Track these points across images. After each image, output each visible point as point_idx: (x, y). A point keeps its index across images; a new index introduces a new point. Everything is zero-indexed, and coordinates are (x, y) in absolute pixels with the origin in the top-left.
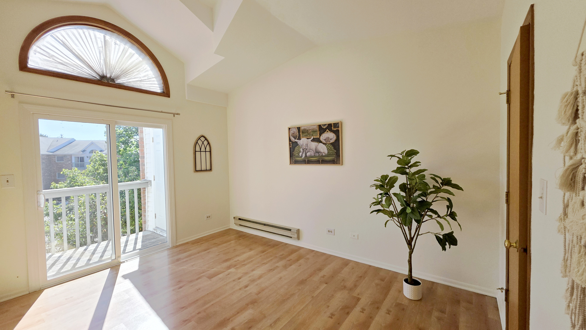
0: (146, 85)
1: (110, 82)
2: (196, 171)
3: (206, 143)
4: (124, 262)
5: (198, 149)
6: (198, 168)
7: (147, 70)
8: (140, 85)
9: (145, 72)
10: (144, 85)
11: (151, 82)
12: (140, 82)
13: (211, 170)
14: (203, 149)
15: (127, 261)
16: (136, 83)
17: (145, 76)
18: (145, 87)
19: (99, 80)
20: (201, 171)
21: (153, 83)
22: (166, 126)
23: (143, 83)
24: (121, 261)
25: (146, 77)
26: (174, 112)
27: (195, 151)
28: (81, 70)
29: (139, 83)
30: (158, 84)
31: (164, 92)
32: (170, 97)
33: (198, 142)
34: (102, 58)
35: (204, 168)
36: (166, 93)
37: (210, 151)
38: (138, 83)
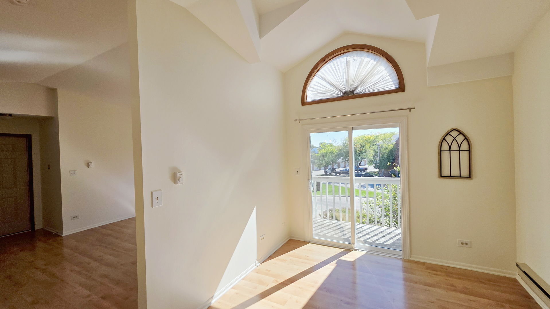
0: (380, 87)
1: (350, 95)
2: (441, 176)
3: (460, 138)
4: (356, 250)
5: (445, 147)
6: (446, 172)
7: (382, 70)
8: (375, 88)
9: (380, 74)
10: (379, 87)
11: (385, 82)
12: (374, 85)
13: (470, 177)
14: (455, 147)
15: (359, 250)
16: (371, 88)
17: (379, 78)
18: (380, 89)
19: (343, 96)
20: (450, 177)
21: (387, 81)
22: (399, 124)
23: (377, 85)
24: (355, 248)
25: (381, 78)
26: (410, 107)
27: (441, 151)
28: (332, 93)
29: (374, 87)
30: (392, 81)
31: (399, 87)
32: (404, 91)
33: (446, 138)
34: (345, 78)
35: (456, 173)
36: (401, 88)
37: (469, 151)
38: (372, 87)
